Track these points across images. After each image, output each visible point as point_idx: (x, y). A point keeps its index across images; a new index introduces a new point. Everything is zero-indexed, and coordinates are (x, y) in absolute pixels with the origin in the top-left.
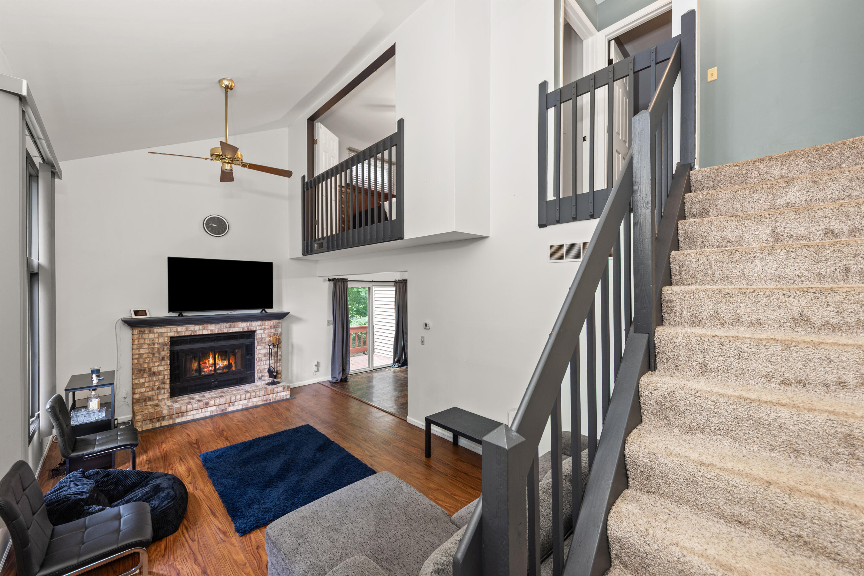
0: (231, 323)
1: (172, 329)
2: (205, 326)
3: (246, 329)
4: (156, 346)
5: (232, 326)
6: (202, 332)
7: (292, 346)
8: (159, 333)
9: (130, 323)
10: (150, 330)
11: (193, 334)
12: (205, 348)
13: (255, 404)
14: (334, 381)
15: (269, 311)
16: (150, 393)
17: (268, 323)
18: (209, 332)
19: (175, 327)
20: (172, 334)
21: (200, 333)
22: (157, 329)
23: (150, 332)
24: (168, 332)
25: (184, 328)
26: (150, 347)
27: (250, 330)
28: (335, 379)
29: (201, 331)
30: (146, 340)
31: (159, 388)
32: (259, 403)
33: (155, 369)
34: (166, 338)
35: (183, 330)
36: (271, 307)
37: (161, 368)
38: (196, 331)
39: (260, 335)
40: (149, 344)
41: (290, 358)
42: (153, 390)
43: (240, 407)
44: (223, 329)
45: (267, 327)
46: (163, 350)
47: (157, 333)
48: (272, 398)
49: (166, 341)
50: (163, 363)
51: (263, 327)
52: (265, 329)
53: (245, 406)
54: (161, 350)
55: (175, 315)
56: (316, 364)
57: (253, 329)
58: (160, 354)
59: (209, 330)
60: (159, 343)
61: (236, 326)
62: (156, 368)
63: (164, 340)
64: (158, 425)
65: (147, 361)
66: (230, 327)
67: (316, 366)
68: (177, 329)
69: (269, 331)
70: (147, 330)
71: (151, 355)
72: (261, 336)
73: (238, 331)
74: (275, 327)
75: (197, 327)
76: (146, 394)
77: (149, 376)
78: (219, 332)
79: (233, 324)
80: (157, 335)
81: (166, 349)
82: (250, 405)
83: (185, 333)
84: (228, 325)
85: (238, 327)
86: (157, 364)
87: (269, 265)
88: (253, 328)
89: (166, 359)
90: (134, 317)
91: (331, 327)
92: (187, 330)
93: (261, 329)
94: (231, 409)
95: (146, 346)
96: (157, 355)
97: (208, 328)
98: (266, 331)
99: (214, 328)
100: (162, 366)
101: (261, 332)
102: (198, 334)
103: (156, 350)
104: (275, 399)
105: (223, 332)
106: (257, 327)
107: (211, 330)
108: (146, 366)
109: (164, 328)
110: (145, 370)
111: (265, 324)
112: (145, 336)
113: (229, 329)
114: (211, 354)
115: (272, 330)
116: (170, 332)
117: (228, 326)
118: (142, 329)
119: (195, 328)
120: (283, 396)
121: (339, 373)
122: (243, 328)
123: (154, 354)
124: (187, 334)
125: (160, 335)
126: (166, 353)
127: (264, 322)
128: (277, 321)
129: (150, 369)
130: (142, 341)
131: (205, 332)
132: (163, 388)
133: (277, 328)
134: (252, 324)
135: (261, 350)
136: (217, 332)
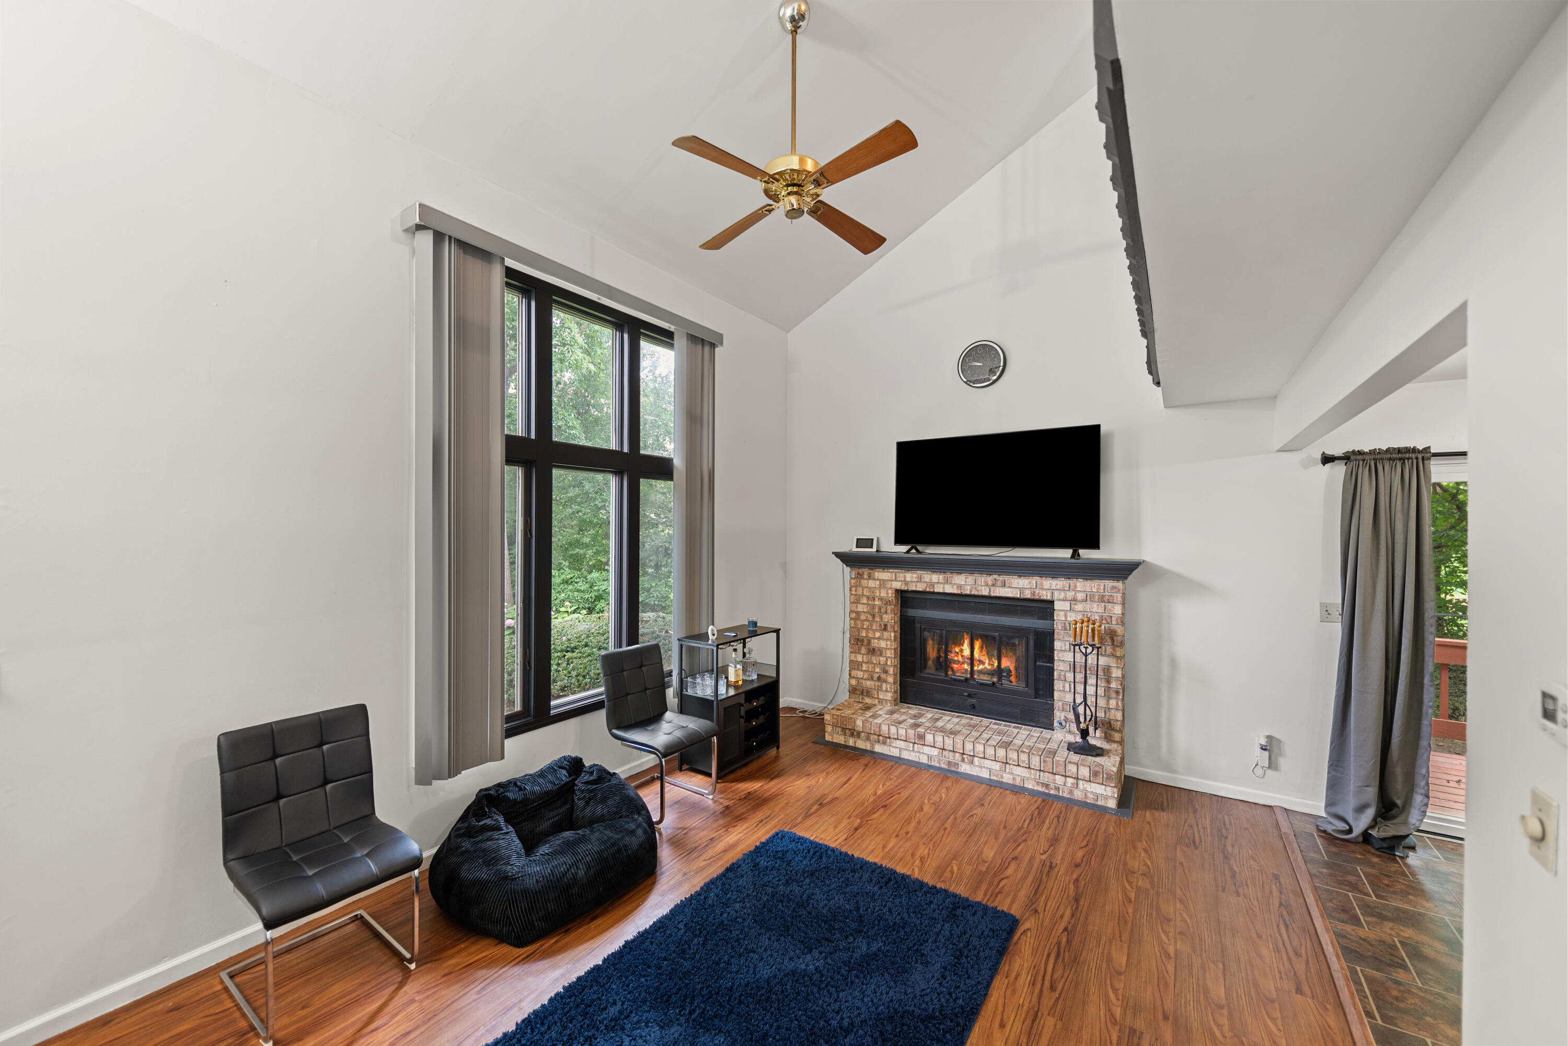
0: (996, 576)
1: (898, 574)
2: (949, 575)
3: (1028, 595)
4: (877, 603)
5: (999, 583)
6: (944, 588)
7: (1174, 663)
8: (880, 580)
9: (847, 559)
10: (870, 573)
11: (928, 590)
12: (953, 623)
13: (1018, 782)
14: (1330, 828)
15: (1087, 554)
16: (869, 683)
17: (1082, 586)
18: (955, 591)
19: (902, 573)
20: (898, 585)
21: (939, 589)
22: (878, 572)
23: (870, 577)
24: (892, 580)
25: (915, 576)
26: (870, 602)
27: (1036, 597)
28: (1342, 826)
29: (942, 586)
30: (865, 590)
31: (879, 678)
32: (1029, 785)
33: (875, 644)
34: (890, 591)
35: (915, 580)
36: (1095, 545)
37: (883, 644)
38: (933, 585)
39: (1062, 613)
40: (868, 598)
41: (1165, 697)
42: (872, 679)
43: (985, 774)
44: (979, 588)
45: (1080, 596)
46: (886, 612)
47: (878, 579)
48: (1062, 785)
49: (890, 595)
50: (886, 634)
51: (1070, 595)
52: (1074, 600)
53: (997, 776)
54: (883, 610)
55: (903, 549)
56: (1263, 741)
57: (1046, 596)
58: (881, 618)
59: (955, 586)
60: (881, 599)
61: (1007, 585)
62: (876, 641)
63: (887, 594)
64: (851, 742)
65: (865, 627)
66: (993, 585)
67: (1263, 748)
68: (905, 577)
69: (1088, 606)
70: (866, 571)
71: (870, 618)
72: (1066, 616)
73: (1010, 595)
74: (1102, 599)
75: (935, 577)
76: (864, 682)
77: (868, 653)
78: (973, 593)
79: (1001, 578)
80: (878, 582)
81: (889, 611)
82: (1007, 778)
83: (916, 586)
84: (990, 579)
85: (1009, 587)
86: (878, 635)
87: (1093, 432)
88: (1044, 593)
89: (889, 628)
90: (855, 549)
91: (1337, 630)
92: (920, 580)
93: (1065, 600)
94: (965, 768)
95: (864, 601)
96: (877, 619)
97: (953, 582)
98: (1079, 607)
99: (963, 583)
100: (883, 639)
101: (1066, 606)
102: (936, 591)
103: (877, 610)
104: (1071, 792)
105: (980, 594)
106: (1056, 593)
107: (960, 587)
108: (864, 634)
109: (888, 572)
110: (863, 641)
111: (1075, 587)
112: (864, 583)
113: (992, 588)
114: (966, 636)
115: (1095, 605)
116: (896, 580)
117: (990, 583)
118: (861, 571)
119: (931, 579)
120: (1097, 796)
121: (1361, 809)
122: (1022, 590)
123: (874, 616)
124: (920, 587)
125: (883, 583)
126: (891, 617)
127: (1072, 582)
128: (1110, 583)
129: (869, 642)
130: (860, 591)
131: (949, 589)
132: (885, 681)
133: (1109, 602)
134: (1042, 584)
135: (1065, 654)
136: (968, 592)
